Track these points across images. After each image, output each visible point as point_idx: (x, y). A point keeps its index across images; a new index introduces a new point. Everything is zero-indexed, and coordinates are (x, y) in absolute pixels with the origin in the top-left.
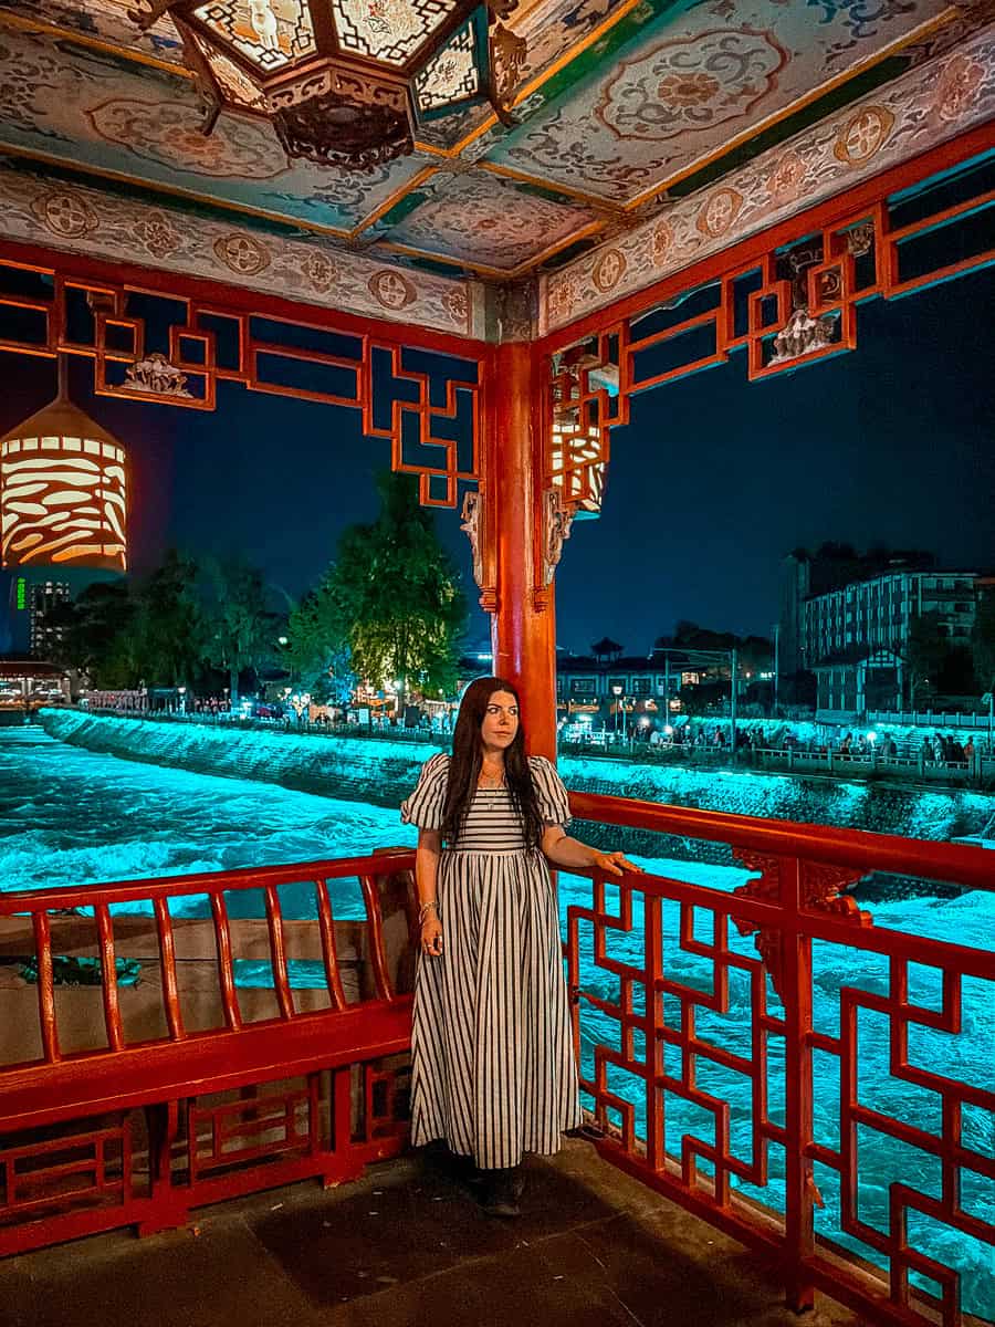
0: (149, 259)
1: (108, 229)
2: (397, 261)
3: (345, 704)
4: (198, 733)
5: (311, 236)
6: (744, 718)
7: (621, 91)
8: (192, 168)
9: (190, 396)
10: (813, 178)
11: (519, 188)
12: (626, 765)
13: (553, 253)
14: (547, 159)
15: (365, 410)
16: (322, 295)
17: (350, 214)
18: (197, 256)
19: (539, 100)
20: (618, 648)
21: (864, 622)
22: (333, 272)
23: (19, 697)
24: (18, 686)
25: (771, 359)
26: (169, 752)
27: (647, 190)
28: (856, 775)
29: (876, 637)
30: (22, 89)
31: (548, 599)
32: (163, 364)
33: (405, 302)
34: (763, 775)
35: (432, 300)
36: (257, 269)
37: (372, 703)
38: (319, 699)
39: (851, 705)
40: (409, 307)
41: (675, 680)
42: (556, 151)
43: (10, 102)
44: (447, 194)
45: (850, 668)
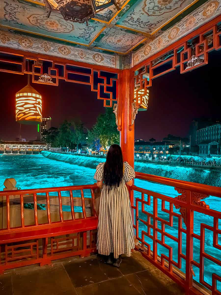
0: (44, 53)
1: (35, 46)
2: (99, 51)
3: (99, 151)
4: (71, 156)
5: (80, 46)
6: (183, 155)
7: (148, 3)
8: (51, 31)
9: (52, 83)
10: (197, 22)
11: (126, 31)
12: (156, 165)
13: (135, 47)
14: (131, 23)
15: (92, 85)
16: (82, 59)
17: (88, 40)
18: (54, 52)
19: (128, 6)
20: (155, 140)
21: (210, 134)
22: (85, 54)
23: (38, 149)
24: (38, 146)
25: (186, 68)
26: (65, 160)
27: (156, 30)
28: (208, 168)
29: (213, 138)
30: (13, 13)
31: (133, 128)
32: (47, 76)
33: (101, 61)
34: (187, 167)
35: (107, 60)
36: (68, 54)
37: (103, 151)
38: (93, 150)
39: (207, 153)
40: (102, 62)
41: (167, 147)
42: (134, 20)
43: (11, 17)
44: (109, 34)
45: (207, 145)
